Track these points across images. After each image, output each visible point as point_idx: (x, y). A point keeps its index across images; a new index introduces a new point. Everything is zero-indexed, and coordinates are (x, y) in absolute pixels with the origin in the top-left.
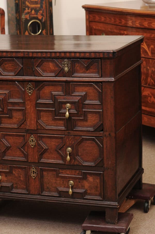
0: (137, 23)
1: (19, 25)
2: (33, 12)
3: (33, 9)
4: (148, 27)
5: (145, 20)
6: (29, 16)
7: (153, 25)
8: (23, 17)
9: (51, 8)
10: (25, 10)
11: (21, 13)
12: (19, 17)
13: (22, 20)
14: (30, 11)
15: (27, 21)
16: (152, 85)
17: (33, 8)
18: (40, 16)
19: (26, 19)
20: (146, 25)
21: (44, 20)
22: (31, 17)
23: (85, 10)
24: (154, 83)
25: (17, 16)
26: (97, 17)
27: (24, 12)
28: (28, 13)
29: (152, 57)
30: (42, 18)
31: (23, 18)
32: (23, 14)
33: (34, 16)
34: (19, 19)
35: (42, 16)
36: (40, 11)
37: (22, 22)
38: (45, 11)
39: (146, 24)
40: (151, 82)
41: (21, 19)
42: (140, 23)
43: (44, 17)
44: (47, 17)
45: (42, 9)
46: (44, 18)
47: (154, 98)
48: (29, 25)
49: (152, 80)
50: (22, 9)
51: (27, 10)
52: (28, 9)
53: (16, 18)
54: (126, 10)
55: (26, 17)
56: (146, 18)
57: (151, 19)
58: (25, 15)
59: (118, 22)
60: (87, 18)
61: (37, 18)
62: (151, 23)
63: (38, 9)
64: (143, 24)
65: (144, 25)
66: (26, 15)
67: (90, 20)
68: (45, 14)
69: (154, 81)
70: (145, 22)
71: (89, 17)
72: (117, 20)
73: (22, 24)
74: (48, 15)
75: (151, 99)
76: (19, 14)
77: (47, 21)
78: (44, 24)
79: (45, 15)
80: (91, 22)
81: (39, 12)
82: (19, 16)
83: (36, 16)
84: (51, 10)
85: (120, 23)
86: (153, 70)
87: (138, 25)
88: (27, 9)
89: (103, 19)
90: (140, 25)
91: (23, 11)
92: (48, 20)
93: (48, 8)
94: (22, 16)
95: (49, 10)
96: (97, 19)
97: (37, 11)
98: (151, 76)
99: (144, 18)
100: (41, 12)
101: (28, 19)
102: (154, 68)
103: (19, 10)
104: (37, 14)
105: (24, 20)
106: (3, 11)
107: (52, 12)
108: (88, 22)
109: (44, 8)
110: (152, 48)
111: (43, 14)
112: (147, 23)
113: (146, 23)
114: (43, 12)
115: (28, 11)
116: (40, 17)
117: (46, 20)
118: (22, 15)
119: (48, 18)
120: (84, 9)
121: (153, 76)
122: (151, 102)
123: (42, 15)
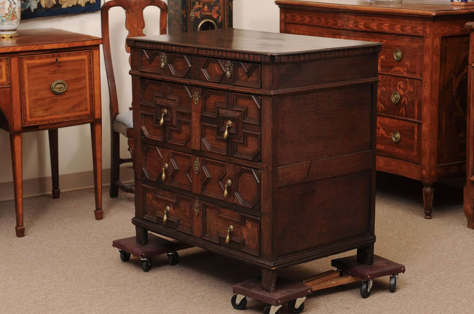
0: (360, 25)
1: (186, 26)
2: (206, 7)
3: (206, 4)
4: (377, 30)
5: (373, 19)
6: (201, 14)
7: (385, 27)
8: (192, 14)
9: (230, 4)
10: (195, 4)
11: (189, 10)
12: (186, 15)
13: (190, 19)
14: (201, 6)
15: (197, 21)
16: (381, 111)
17: (206, 2)
18: (215, 14)
19: (196, 18)
20: (375, 28)
21: (220, 20)
22: (203, 15)
23: (279, 7)
24: (384, 109)
25: (183, 13)
26: (298, 17)
27: (193, 8)
28: (199, 9)
29: (381, 72)
30: (218, 17)
31: (192, 17)
32: (192, 10)
33: (207, 14)
34: (186, 17)
35: (217, 14)
36: (215, 7)
37: (191, 21)
38: (222, 8)
39: (374, 26)
40: (380, 107)
41: (188, 17)
42: (365, 24)
43: (221, 15)
44: (224, 15)
45: (218, 4)
46: (220, 17)
47: (384, 129)
48: (199, 26)
49: (381, 104)
50: (190, 3)
51: (197, 6)
52: (199, 4)
53: (183, 16)
54: (344, 7)
55: (196, 16)
56: (375, 18)
57: (383, 19)
58: (195, 11)
59: (332, 24)
60: (283, 18)
61: (211, 17)
62: (382, 24)
63: (212, 4)
64: (370, 26)
65: (372, 27)
66: (197, 12)
67: (287, 21)
68: (221, 11)
69: (384, 106)
70: (373, 23)
71: (286, 17)
72: (330, 20)
73: (190, 24)
74: (226, 13)
75: (379, 131)
76: (186, 11)
77: (224, 22)
78: (220, 26)
79: (222, 13)
80: (287, 24)
81: (214, 9)
82: (186, 13)
83: (209, 14)
84: (231, 6)
85: (334, 24)
86: (382, 91)
87: (361, 27)
88: (197, 3)
89: (307, 20)
90: (365, 27)
91: (191, 6)
92: (226, 20)
93: (227, 3)
94: (190, 13)
95: (228, 6)
96: (298, 20)
97: (211, 7)
98: (380, 99)
99: (372, 18)
100: (217, 8)
101: (199, 17)
102: (385, 88)
103: (187, 5)
104: (211, 12)
105: (193, 19)
106: (165, 4)
107: (231, 9)
108: (283, 24)
109: (220, 4)
110: (382, 59)
111: (220, 11)
112: (377, 24)
113: (375, 24)
114: (220, 9)
115: (199, 6)
116: (215, 17)
117: (223, 20)
118: (190, 11)
119: (226, 18)
120: (277, 6)
121: (383, 98)
122: (380, 136)
123: (218, 12)
